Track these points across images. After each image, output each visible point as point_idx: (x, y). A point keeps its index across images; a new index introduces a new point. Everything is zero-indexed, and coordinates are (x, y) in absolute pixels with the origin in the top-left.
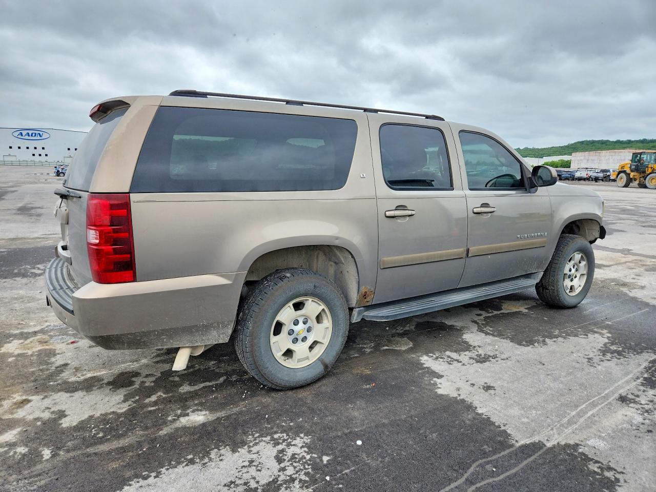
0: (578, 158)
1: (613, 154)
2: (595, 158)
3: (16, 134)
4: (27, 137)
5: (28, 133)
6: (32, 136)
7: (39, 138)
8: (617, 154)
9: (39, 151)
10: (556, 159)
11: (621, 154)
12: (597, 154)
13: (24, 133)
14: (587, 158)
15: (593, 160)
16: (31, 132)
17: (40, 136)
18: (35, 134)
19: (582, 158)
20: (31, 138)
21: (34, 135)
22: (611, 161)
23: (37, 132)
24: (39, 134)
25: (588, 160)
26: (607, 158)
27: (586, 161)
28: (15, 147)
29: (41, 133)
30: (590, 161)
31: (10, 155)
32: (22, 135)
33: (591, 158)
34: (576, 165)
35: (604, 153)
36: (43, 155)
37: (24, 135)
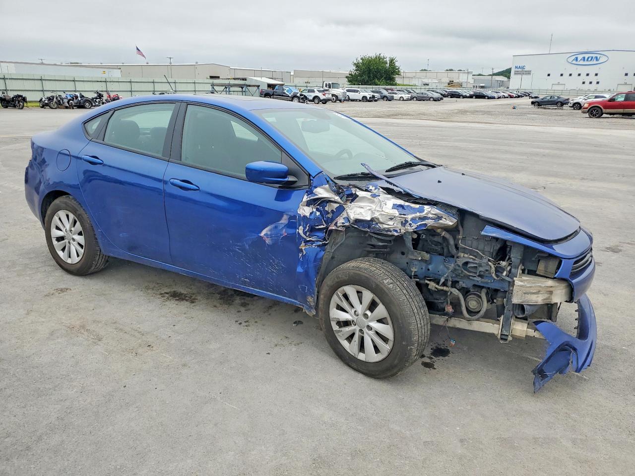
3: (570, 60)
4: (582, 62)
5: (584, 58)
6: (587, 60)
7: (595, 62)
9: (592, 78)
13: (580, 57)
16: (586, 56)
17: (597, 60)
18: (592, 57)
20: (586, 63)
21: (589, 59)
23: (594, 56)
24: (597, 58)
28: (566, 75)
29: (598, 56)
31: (559, 84)
32: (577, 59)
36: (594, 83)
37: (579, 59)
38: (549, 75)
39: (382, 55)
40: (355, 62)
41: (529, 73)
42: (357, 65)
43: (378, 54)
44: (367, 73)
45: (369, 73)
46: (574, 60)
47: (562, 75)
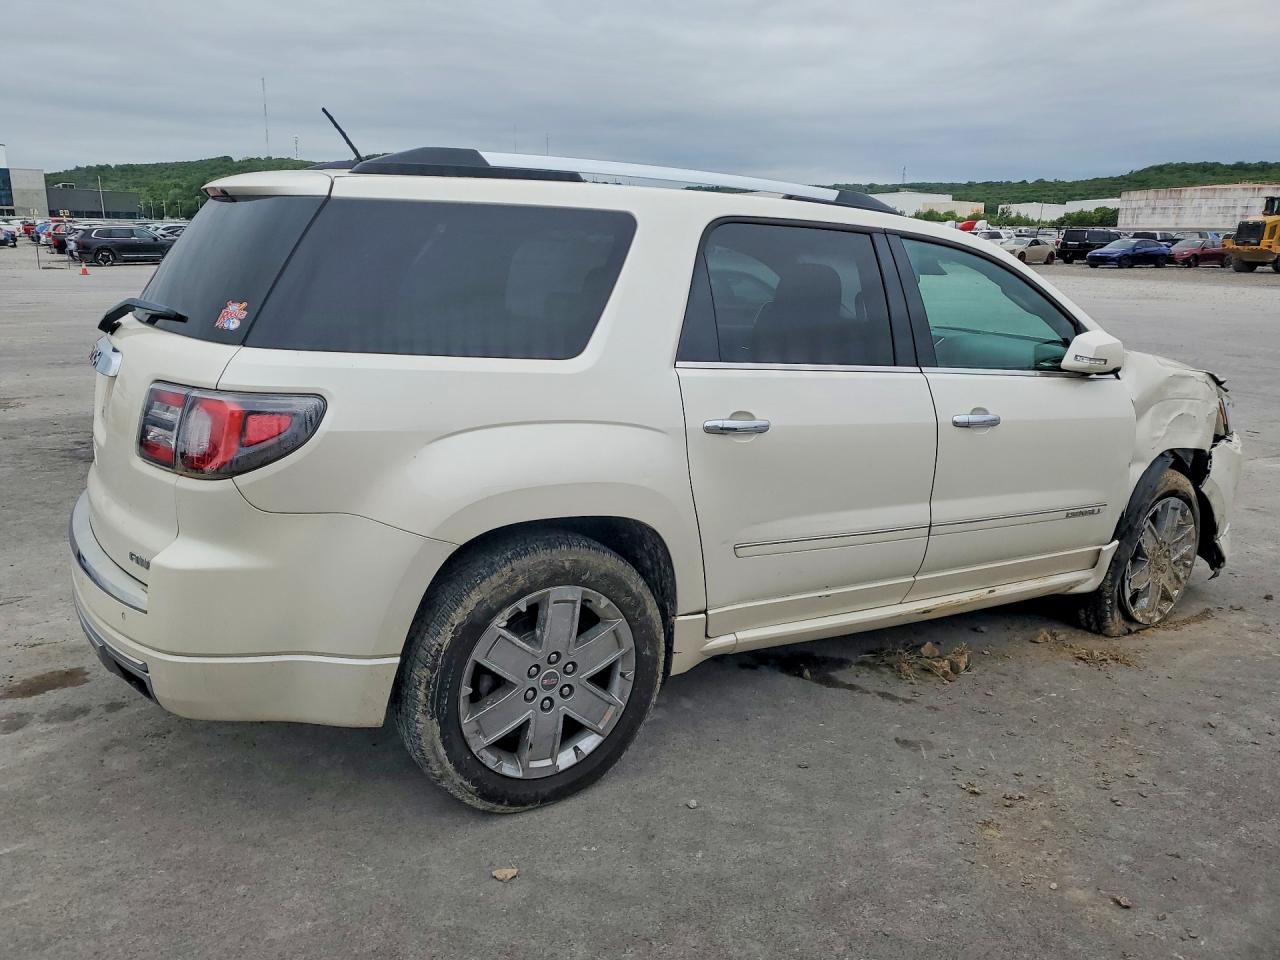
0: (1134, 205)
1: (1210, 194)
2: (1170, 203)
8: (1217, 194)
10: (1090, 206)
11: (1229, 195)
12: (1174, 194)
14: (1152, 203)
15: (1165, 208)
19: (1142, 203)
22: (1205, 210)
25: (1154, 209)
26: (1196, 202)
27: (1150, 211)
30: (1158, 211)
33: (1160, 203)
34: (1129, 220)
35: (1188, 192)
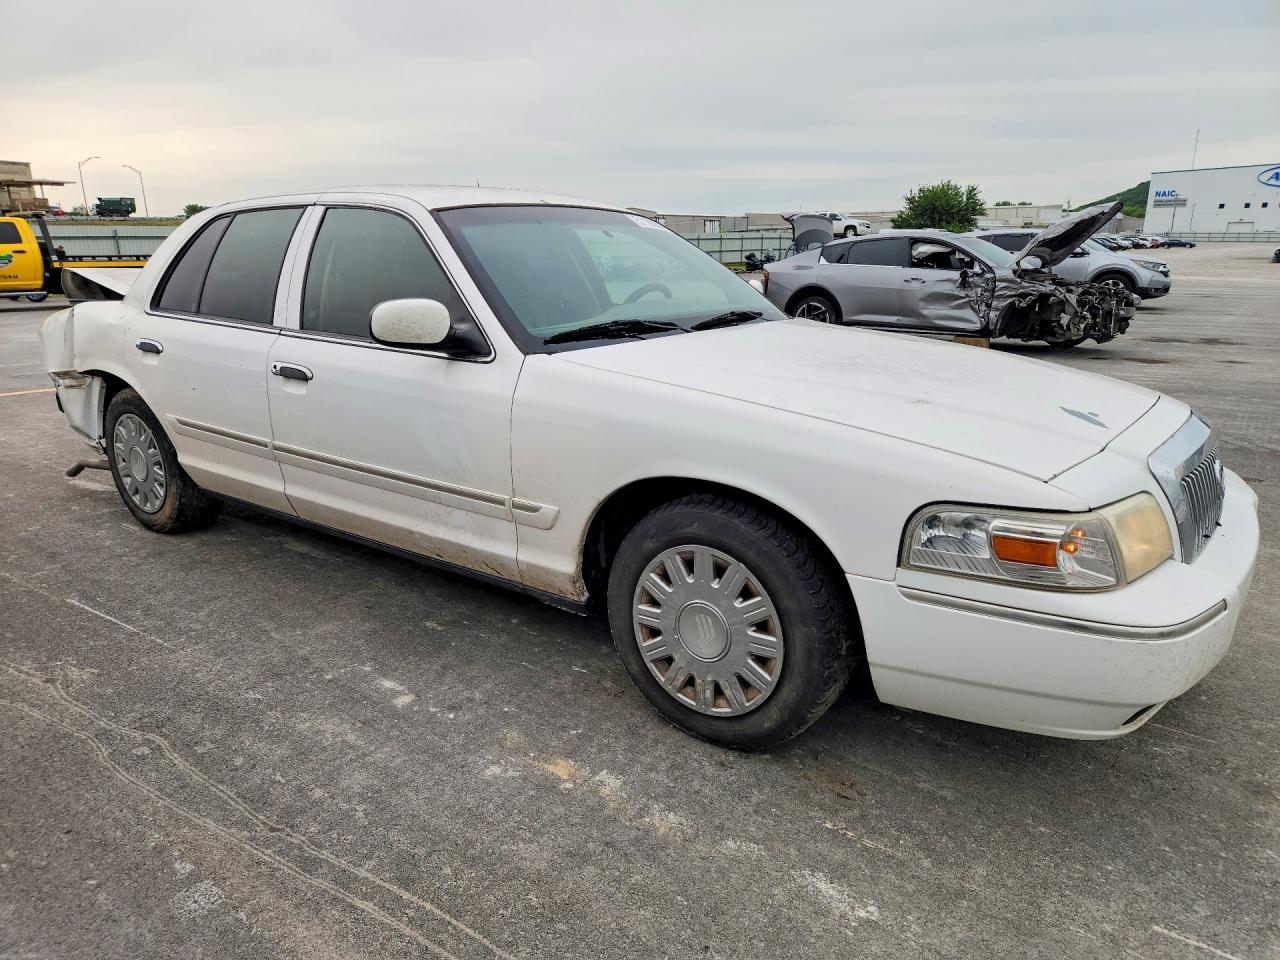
3: (1266, 177)
38: (1222, 206)
39: (953, 183)
40: (909, 196)
41: (1183, 203)
42: (911, 201)
43: (945, 182)
44: (929, 212)
45: (933, 213)
46: (1271, 178)
47: (1247, 206)
